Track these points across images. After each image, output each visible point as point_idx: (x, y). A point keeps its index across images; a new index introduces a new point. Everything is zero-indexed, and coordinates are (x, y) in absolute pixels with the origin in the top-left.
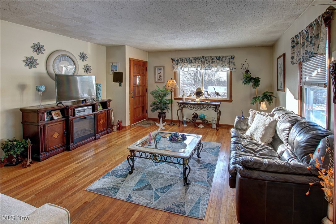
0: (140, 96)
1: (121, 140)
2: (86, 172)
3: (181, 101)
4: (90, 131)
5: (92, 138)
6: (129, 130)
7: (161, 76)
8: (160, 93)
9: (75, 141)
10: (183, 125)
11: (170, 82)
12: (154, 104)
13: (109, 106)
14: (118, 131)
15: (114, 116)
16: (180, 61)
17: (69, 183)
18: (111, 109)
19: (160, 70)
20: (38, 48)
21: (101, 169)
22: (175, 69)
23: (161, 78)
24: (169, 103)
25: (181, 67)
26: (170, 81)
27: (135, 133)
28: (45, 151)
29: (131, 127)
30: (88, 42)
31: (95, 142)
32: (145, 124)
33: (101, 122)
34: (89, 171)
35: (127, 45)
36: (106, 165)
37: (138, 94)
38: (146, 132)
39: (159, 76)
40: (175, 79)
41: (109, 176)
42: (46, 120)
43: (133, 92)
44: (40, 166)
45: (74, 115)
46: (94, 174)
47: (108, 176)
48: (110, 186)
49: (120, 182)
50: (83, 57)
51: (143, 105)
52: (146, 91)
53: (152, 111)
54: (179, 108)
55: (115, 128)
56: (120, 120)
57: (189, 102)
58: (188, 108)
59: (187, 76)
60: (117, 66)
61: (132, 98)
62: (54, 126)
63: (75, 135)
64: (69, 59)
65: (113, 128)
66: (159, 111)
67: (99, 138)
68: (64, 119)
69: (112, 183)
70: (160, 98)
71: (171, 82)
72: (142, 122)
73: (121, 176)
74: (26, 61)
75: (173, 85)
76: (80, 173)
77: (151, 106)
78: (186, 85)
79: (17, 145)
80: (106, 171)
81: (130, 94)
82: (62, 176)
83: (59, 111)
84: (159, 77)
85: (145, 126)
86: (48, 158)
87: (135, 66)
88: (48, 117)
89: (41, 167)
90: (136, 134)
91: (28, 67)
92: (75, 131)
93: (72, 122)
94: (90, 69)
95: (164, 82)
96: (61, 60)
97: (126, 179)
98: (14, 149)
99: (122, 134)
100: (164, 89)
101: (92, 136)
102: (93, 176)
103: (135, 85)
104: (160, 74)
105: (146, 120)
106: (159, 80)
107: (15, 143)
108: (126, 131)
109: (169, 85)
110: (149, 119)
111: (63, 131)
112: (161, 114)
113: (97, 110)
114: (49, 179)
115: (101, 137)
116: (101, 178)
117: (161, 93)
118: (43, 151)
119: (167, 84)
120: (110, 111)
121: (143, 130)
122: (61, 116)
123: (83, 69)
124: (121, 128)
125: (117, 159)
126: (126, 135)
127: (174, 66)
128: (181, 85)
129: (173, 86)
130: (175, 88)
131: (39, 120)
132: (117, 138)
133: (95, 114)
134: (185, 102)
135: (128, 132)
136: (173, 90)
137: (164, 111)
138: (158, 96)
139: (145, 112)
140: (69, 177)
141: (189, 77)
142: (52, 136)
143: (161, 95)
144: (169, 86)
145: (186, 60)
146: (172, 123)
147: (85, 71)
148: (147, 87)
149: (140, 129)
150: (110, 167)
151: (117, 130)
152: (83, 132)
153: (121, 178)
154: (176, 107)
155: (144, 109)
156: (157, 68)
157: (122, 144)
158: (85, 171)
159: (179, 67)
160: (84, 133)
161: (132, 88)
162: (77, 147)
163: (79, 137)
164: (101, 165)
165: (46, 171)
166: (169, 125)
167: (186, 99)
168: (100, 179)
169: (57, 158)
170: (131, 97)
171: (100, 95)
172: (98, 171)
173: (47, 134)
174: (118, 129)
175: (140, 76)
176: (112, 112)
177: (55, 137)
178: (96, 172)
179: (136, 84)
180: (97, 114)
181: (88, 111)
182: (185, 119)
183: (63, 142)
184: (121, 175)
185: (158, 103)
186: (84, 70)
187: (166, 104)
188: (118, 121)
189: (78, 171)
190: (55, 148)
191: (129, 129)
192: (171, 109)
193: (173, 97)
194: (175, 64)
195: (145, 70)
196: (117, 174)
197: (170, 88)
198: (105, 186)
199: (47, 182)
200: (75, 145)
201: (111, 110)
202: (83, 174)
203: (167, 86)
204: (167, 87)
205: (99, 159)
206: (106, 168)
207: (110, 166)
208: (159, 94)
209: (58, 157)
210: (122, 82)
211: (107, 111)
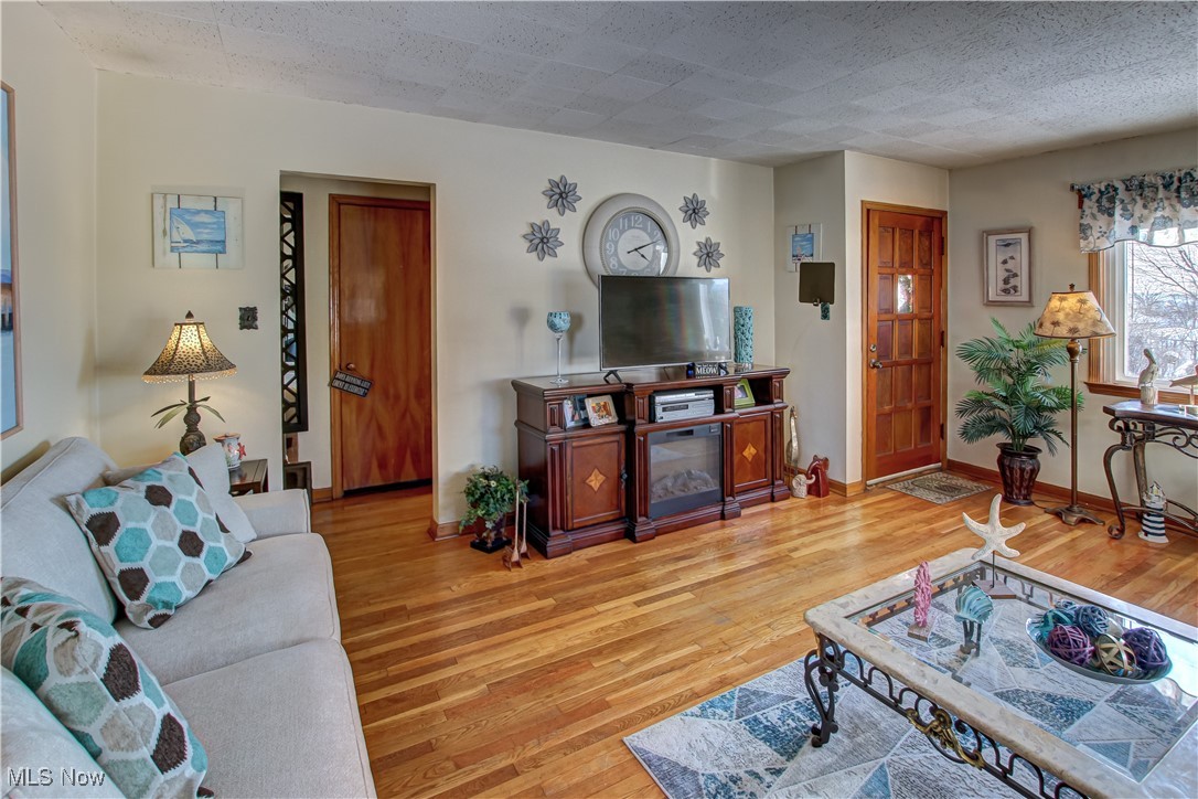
0: (910, 364)
1: (816, 542)
2: (652, 654)
3: (1133, 406)
4: (706, 483)
5: (714, 509)
6: (857, 504)
7: (1015, 275)
8: (1012, 355)
9: (650, 511)
10: (1142, 535)
11: (1065, 304)
12: (978, 402)
13: (780, 397)
14: (814, 499)
15: (798, 437)
16: (1122, 194)
17: (590, 680)
18: (786, 407)
19: (1008, 245)
20: (562, 195)
21: (707, 660)
22: (1097, 235)
23: (1013, 282)
24: (1060, 407)
25: (1128, 223)
26: (1062, 300)
27: (881, 522)
28: (562, 528)
29: (865, 490)
30: (710, 156)
31: (723, 527)
32: (929, 489)
33: (746, 453)
34: (667, 652)
35: (851, 148)
36: (730, 649)
37: (900, 354)
38: (932, 530)
39: (1003, 275)
40: (1093, 284)
41: (726, 714)
42: (570, 424)
43: (878, 346)
44: (542, 573)
45: (652, 419)
46: (678, 674)
47: (719, 711)
48: (715, 771)
49: (760, 769)
50: (694, 211)
51: (927, 403)
52: (942, 342)
53: (968, 434)
54: (1116, 438)
55: (801, 484)
56: (821, 456)
57: (1184, 415)
58: (1178, 448)
59: (1168, 272)
60: (811, 240)
61: (875, 370)
62: (590, 449)
63: (654, 490)
64: (650, 223)
65: (794, 483)
66: (1001, 437)
67: (737, 515)
68: (622, 427)
69: (726, 761)
70: (1010, 381)
71: (1071, 302)
72: (921, 474)
73: (771, 735)
74: (532, 237)
75: (1080, 320)
76: (633, 649)
77: (962, 412)
78: (1164, 315)
79: (496, 491)
80: (723, 682)
81: (867, 351)
82: (579, 641)
83: (608, 399)
84: (1006, 281)
85: (931, 497)
86: (570, 553)
87: (889, 236)
88: (577, 418)
89: (542, 579)
90: (883, 528)
91: (534, 254)
92: (654, 474)
93: (645, 440)
94: (718, 253)
95: (1029, 303)
96: (624, 226)
97: (789, 764)
98: (488, 505)
99: (826, 517)
100: (1033, 338)
101: (711, 503)
102: (672, 686)
103: (888, 316)
104: (1008, 266)
105: (940, 470)
106: (1006, 291)
107: (493, 484)
108: (844, 503)
109: (1061, 317)
110: (954, 467)
111: (619, 469)
112: (1013, 455)
113: (731, 406)
114: (544, 634)
115: (744, 512)
116: (695, 709)
117: (1015, 357)
118: (559, 525)
119: (1047, 315)
120: (782, 414)
121: (918, 515)
122: (613, 419)
123: (695, 254)
124: (822, 486)
125: (777, 633)
126: (842, 523)
127: (1084, 222)
128: (1132, 318)
129: (1081, 326)
130: (1097, 334)
131: (548, 424)
132: (802, 531)
133: (723, 423)
134: (1159, 410)
135: (854, 511)
136: (1083, 347)
137: (1029, 442)
138: (1000, 369)
139: (935, 431)
140: (599, 652)
141: (1178, 279)
142: (584, 482)
143: (1014, 365)
144: (1056, 324)
145: (1166, 187)
146: (1075, 508)
147: (702, 262)
148: (943, 324)
149: (903, 510)
150: (743, 668)
151: (809, 493)
152: (680, 481)
153: (770, 751)
154: (1097, 435)
155: (930, 419)
156: (992, 240)
157: (815, 564)
158: (651, 646)
159: (1121, 225)
160: (685, 485)
161: (875, 325)
162: (659, 532)
163: (665, 499)
164: (710, 642)
165: (549, 602)
166: (1058, 515)
167: (1163, 397)
168: (688, 711)
169: (594, 561)
170: (869, 366)
171: (749, 349)
172: (693, 666)
173: (569, 472)
174: (813, 490)
175: (909, 277)
176: (793, 420)
177: (592, 484)
178: (685, 665)
179: (891, 309)
180: (731, 421)
181: (699, 406)
182: (1156, 501)
183: (619, 507)
184: (774, 729)
185: (997, 403)
186: (696, 260)
187: (1040, 409)
188: (816, 458)
189: (631, 639)
190: (591, 523)
191: (857, 497)
192: (1067, 437)
193: (1082, 375)
194: (1095, 210)
195: (935, 251)
196: (758, 714)
197: (1063, 331)
198: (696, 765)
199: (536, 646)
200: (653, 524)
201: (787, 413)
202: (644, 658)
203: (1047, 324)
204: (1048, 330)
205: (713, 609)
206: (726, 666)
207: (745, 659)
208: (1004, 360)
209: (597, 558)
210: (832, 303)
211: (772, 413)
